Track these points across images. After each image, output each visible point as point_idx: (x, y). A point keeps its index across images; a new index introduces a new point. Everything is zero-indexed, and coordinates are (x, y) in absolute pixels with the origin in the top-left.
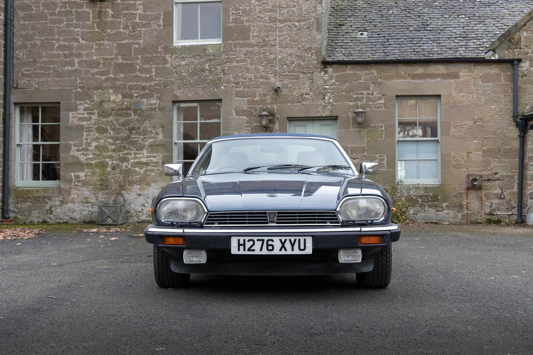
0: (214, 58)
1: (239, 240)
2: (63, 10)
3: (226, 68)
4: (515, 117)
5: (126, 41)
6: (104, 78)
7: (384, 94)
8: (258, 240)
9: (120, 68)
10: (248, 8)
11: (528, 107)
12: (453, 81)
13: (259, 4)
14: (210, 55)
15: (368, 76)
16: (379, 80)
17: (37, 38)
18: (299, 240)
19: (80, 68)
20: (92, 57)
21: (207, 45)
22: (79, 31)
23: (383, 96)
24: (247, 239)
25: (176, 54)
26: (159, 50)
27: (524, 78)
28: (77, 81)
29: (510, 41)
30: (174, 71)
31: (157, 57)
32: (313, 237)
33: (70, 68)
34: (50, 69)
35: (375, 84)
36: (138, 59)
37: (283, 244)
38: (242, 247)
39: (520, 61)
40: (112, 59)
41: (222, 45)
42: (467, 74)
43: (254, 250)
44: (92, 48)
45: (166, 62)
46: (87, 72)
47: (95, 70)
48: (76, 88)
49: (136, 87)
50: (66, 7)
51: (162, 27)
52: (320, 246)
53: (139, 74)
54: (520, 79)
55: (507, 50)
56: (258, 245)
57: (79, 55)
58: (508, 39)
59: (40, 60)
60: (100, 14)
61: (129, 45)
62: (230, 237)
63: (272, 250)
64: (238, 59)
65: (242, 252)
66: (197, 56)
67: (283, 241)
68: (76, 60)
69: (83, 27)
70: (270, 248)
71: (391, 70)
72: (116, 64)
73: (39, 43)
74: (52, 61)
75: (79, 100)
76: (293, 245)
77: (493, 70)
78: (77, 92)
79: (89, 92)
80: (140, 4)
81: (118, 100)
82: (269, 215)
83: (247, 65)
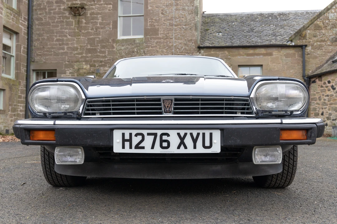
0: (139, 45)
1: (123, 134)
2: (59, 20)
3: (146, 51)
4: (303, 76)
5: (92, 36)
6: (80, 56)
7: (232, 64)
8: (149, 134)
9: (89, 51)
10: (158, 19)
11: (310, 71)
12: (269, 57)
13: (164, 16)
14: (137, 44)
15: (223, 55)
16: (229, 57)
17: (45, 35)
18: (204, 134)
19: (67, 51)
20: (74, 45)
21: (136, 38)
22: (67, 31)
23: (231, 65)
24: (134, 132)
25: (119, 43)
26: (110, 41)
27: (309, 55)
28: (65, 58)
29: (300, 35)
30: (118, 52)
31: (109, 45)
32: (222, 130)
33: (62, 51)
34: (51, 51)
35: (227, 59)
36: (98, 46)
37: (182, 139)
38: (127, 144)
39: (306, 46)
40: (85, 46)
41: (144, 38)
42: (277, 53)
43: (143, 148)
44: (74, 40)
45: (113, 47)
46: (71, 53)
47: (76, 52)
48: (65, 62)
49: (97, 61)
50: (60, 19)
51: (111, 29)
52: (231, 143)
53: (99, 54)
54: (306, 56)
55: (299, 40)
56: (149, 140)
57: (67, 44)
58: (300, 34)
59: (47, 47)
60: (79, 22)
61: (94, 39)
62: (112, 130)
63: (168, 147)
64: (153, 46)
65: (127, 150)
66: (130, 44)
67: (182, 135)
68: (66, 47)
69: (70, 29)
70: (165, 144)
71: (235, 51)
72: (87, 49)
73: (46, 38)
74: (53, 47)
75: (67, 68)
76: (195, 141)
77: (291, 51)
78: (66, 64)
79: (72, 64)
80: (100, 17)
81: (87, 68)
82: (164, 102)
83: (157, 49)
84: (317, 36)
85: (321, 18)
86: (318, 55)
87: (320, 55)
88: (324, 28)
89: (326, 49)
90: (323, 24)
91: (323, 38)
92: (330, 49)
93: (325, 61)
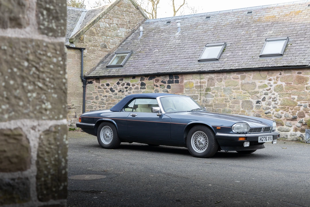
1: (260, 138)
29: (79, 39)
32: (273, 136)
43: (263, 141)
54: (84, 58)
55: (78, 43)
56: (264, 138)
58: (79, 37)
62: (258, 136)
63: (267, 140)
76: (270, 139)
77: (72, 53)
84: (92, 41)
85: (95, 25)
86: (92, 58)
87: (93, 59)
88: (96, 34)
89: (97, 54)
90: (96, 30)
91: (96, 44)
92: (100, 54)
93: (97, 64)
